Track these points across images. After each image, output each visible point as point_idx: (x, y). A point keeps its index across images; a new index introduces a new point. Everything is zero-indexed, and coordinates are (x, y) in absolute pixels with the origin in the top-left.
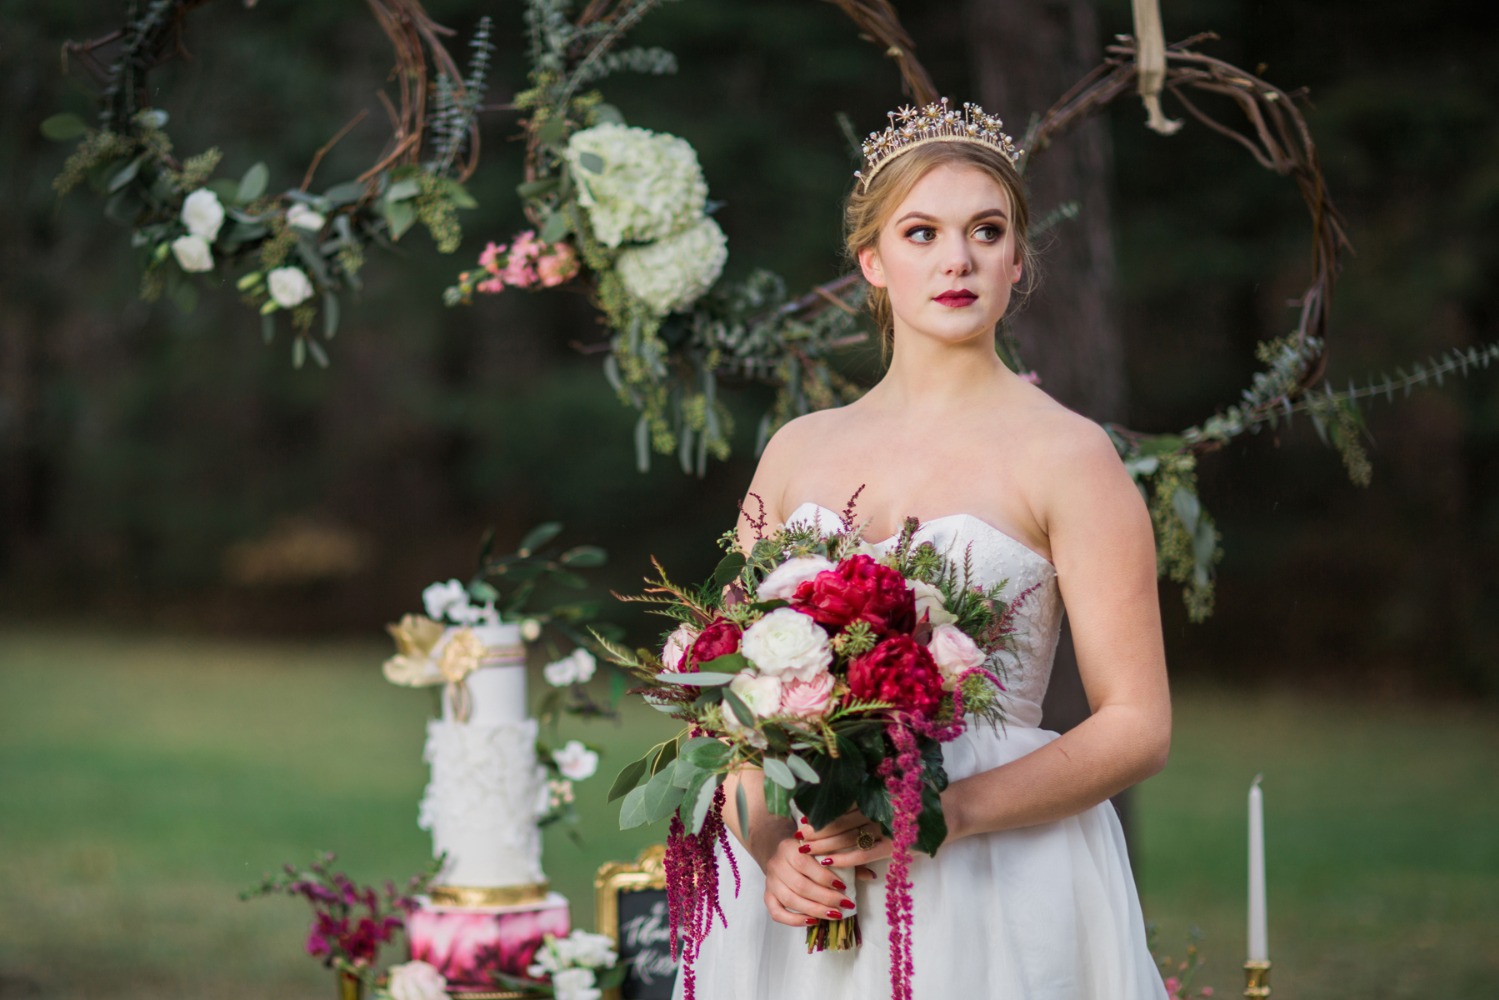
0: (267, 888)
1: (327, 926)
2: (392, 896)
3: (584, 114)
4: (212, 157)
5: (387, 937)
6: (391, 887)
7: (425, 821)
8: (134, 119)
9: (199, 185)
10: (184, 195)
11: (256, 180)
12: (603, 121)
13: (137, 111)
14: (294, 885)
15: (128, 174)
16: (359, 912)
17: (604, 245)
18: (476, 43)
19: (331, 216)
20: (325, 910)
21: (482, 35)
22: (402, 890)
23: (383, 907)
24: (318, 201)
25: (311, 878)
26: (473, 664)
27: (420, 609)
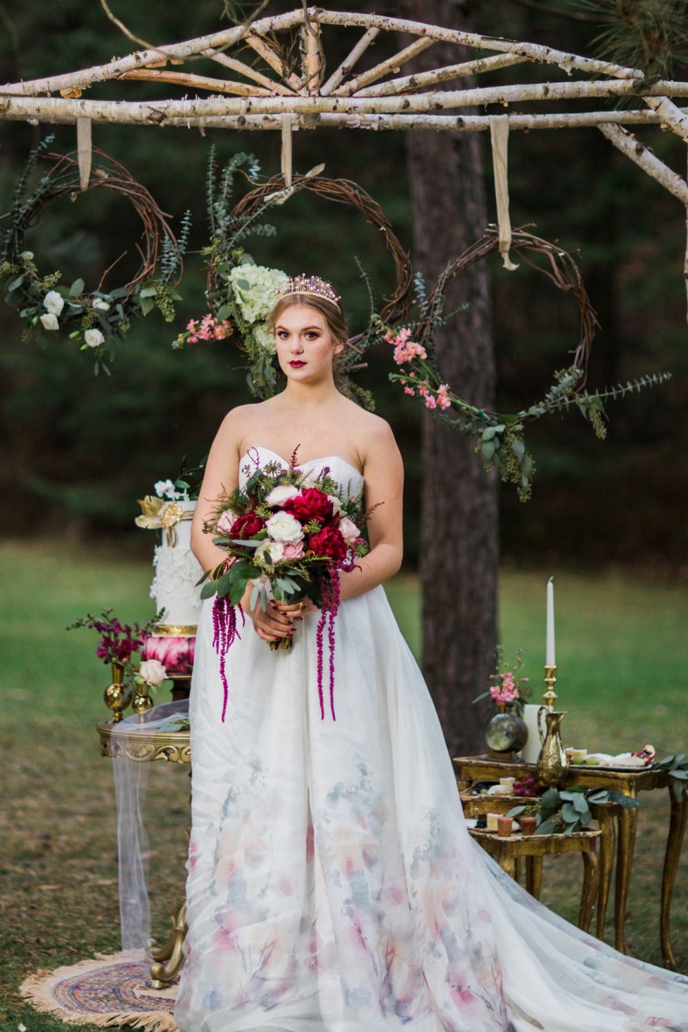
0: (78, 625)
1: (107, 642)
2: (137, 630)
3: (237, 258)
4: (58, 275)
5: (136, 649)
6: (136, 625)
7: (152, 595)
8: (19, 256)
9: (51, 289)
10: (44, 294)
11: (78, 286)
12: (245, 263)
13: (20, 253)
14: (91, 622)
15: (18, 283)
16: (122, 636)
17: (247, 322)
18: (183, 222)
19: (113, 305)
20: (106, 634)
21: (187, 218)
22: (142, 627)
23: (133, 635)
24: (107, 296)
25: (101, 620)
26: (178, 519)
27: (153, 493)
